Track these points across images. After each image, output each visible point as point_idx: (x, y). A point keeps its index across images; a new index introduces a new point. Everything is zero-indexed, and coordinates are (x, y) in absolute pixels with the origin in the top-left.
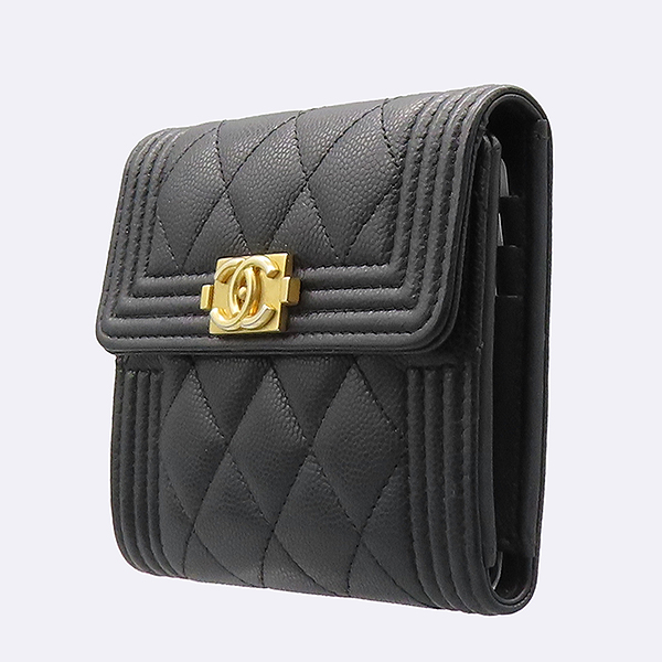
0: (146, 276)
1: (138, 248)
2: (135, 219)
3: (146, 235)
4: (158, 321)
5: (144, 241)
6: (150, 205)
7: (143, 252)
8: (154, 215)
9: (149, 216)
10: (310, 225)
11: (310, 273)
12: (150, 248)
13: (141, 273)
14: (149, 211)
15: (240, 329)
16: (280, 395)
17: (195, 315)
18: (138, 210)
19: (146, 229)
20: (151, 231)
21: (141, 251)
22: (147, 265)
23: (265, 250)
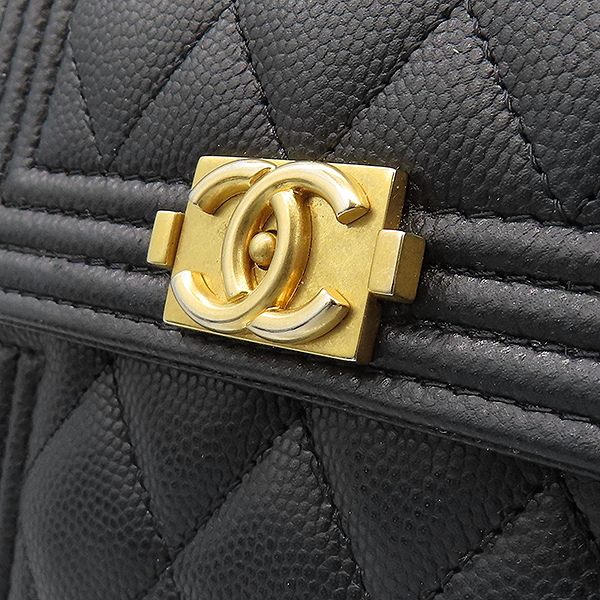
0: (32, 166)
1: (22, 109)
2: (22, 52)
3: (40, 83)
4: (46, 264)
5: (36, 96)
6: (55, 25)
7: (29, 117)
8: (62, 46)
9: (49, 49)
10: (470, 104)
11: (454, 227)
12: (45, 111)
13: (21, 159)
14: (51, 36)
15: (245, 331)
16: (315, 493)
17: (129, 269)
18: (28, 36)
19: (41, 73)
20: (52, 77)
21: (27, 116)
22: (36, 144)
23: (324, 152)
